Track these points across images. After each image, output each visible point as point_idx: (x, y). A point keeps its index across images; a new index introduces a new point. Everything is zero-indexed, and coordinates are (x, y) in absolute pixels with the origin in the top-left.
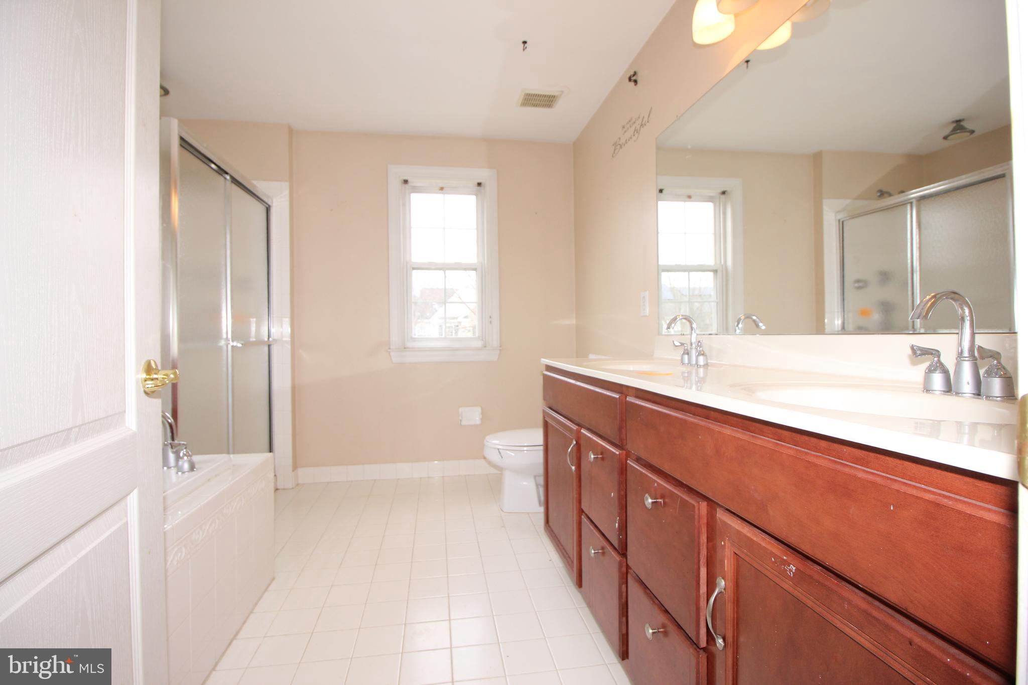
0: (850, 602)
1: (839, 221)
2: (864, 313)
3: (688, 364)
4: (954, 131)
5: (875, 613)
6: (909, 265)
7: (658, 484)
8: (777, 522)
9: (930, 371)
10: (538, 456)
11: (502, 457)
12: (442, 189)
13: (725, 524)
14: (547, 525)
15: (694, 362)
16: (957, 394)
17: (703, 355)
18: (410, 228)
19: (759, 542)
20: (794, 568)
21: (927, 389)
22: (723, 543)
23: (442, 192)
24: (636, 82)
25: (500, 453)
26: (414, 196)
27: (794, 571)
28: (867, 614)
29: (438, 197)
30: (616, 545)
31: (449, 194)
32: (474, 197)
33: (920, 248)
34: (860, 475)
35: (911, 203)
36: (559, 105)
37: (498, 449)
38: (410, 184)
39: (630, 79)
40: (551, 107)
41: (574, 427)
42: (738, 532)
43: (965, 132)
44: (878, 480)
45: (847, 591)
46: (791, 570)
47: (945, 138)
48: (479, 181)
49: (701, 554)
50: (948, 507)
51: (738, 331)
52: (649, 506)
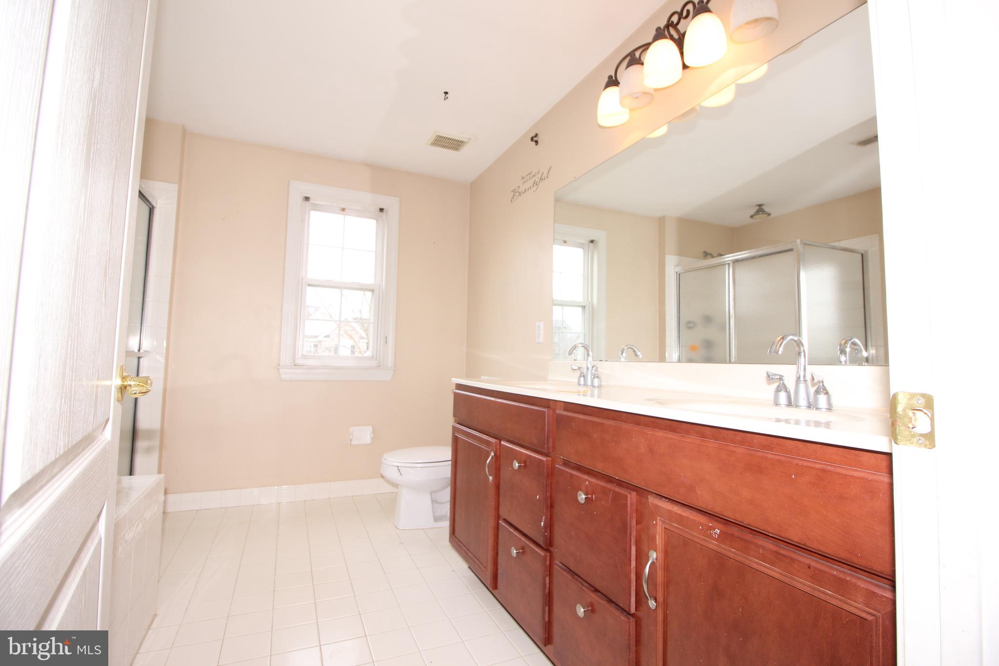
0: (763, 548)
1: (677, 273)
2: (693, 348)
3: (584, 385)
4: (758, 212)
5: (782, 552)
6: (727, 312)
7: (590, 482)
8: (704, 498)
9: (778, 390)
10: (446, 471)
11: (401, 475)
12: (343, 210)
13: (656, 506)
14: (453, 536)
15: (589, 383)
16: (797, 406)
17: (597, 377)
18: (308, 244)
19: (689, 516)
20: (719, 531)
21: (777, 404)
22: (654, 522)
23: (344, 213)
24: (537, 142)
25: (399, 470)
26: (314, 214)
27: (718, 533)
28: (777, 553)
29: (338, 218)
30: (541, 543)
31: (350, 215)
32: (374, 222)
33: (734, 299)
34: (770, 456)
35: (729, 264)
36: (464, 150)
37: (398, 467)
38: (311, 201)
39: (532, 139)
40: (458, 151)
41: (493, 440)
42: (669, 511)
43: (764, 214)
44: (783, 458)
45: (761, 541)
46: (716, 533)
47: (752, 217)
48: (382, 207)
49: (632, 535)
50: (831, 472)
51: (622, 359)
52: (582, 501)
